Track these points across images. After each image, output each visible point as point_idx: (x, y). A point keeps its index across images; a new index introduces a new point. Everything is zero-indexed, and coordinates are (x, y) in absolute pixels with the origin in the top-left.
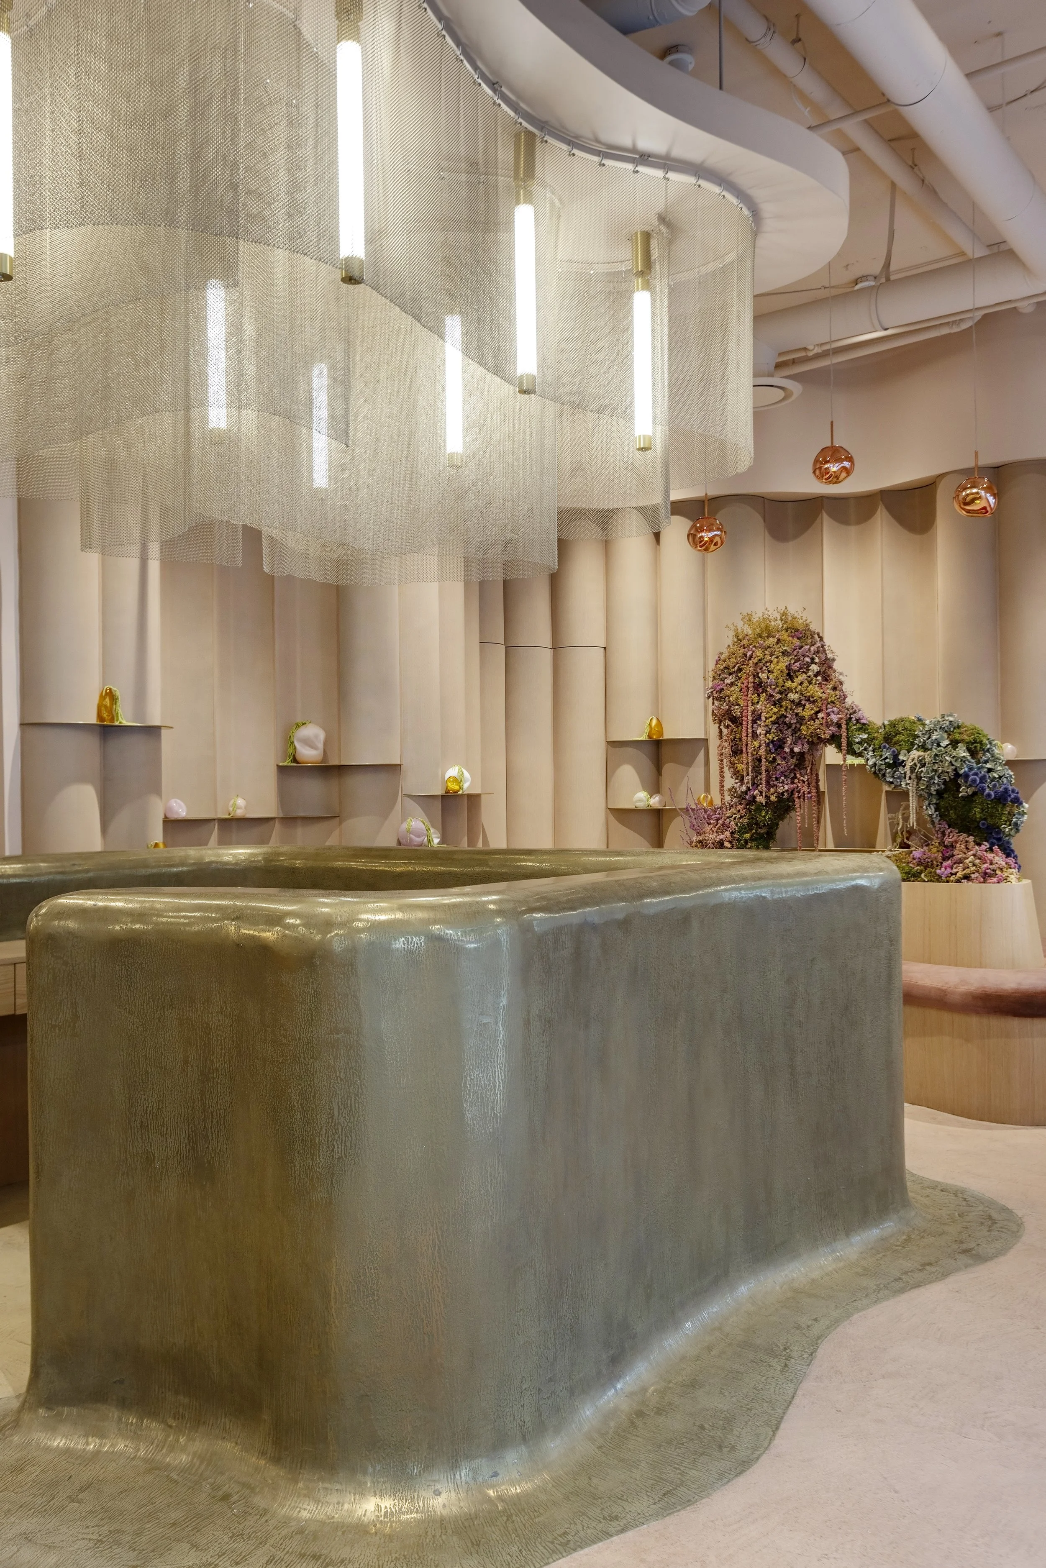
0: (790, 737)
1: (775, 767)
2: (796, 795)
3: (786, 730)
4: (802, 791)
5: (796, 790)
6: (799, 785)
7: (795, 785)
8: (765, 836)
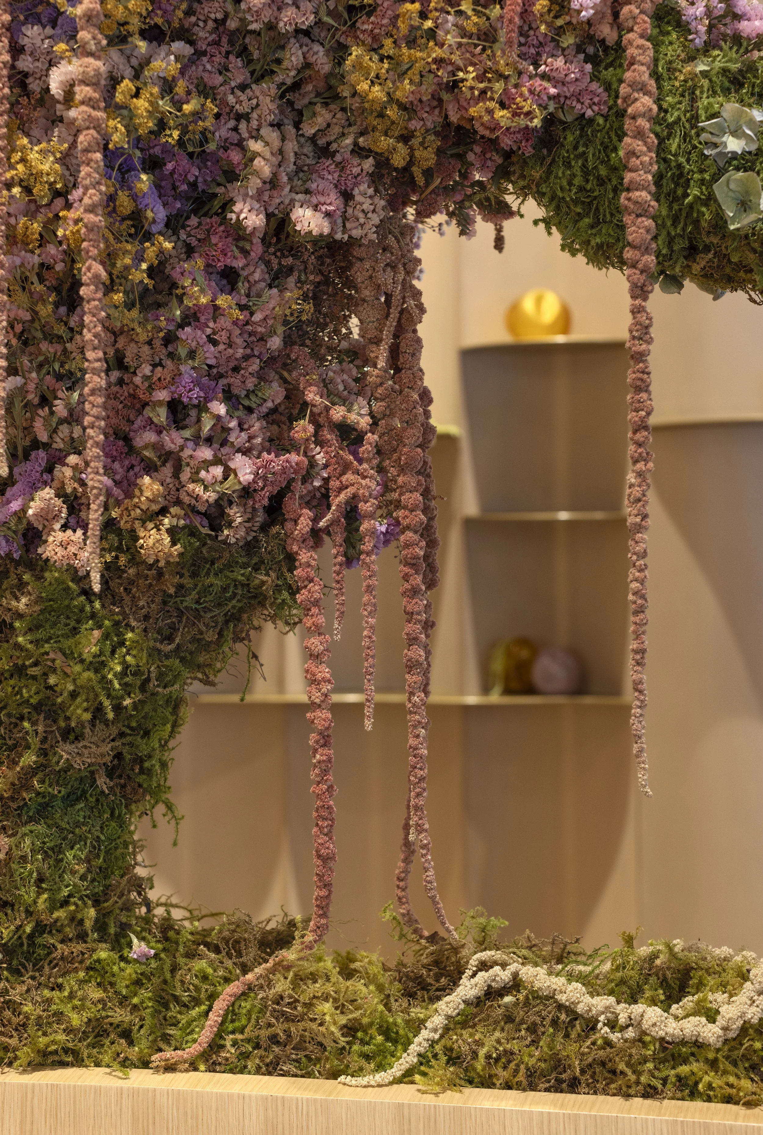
0: (272, 135)
1: (170, 339)
2: (304, 524)
3: (243, 87)
4: (338, 500)
5: (300, 489)
6: (321, 458)
7: (294, 458)
8: (102, 782)
